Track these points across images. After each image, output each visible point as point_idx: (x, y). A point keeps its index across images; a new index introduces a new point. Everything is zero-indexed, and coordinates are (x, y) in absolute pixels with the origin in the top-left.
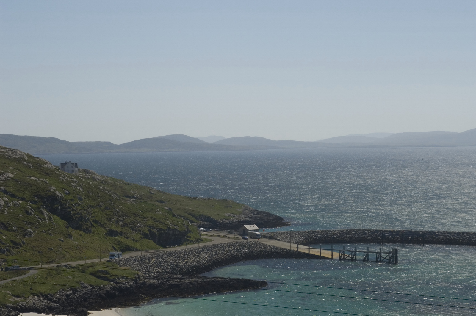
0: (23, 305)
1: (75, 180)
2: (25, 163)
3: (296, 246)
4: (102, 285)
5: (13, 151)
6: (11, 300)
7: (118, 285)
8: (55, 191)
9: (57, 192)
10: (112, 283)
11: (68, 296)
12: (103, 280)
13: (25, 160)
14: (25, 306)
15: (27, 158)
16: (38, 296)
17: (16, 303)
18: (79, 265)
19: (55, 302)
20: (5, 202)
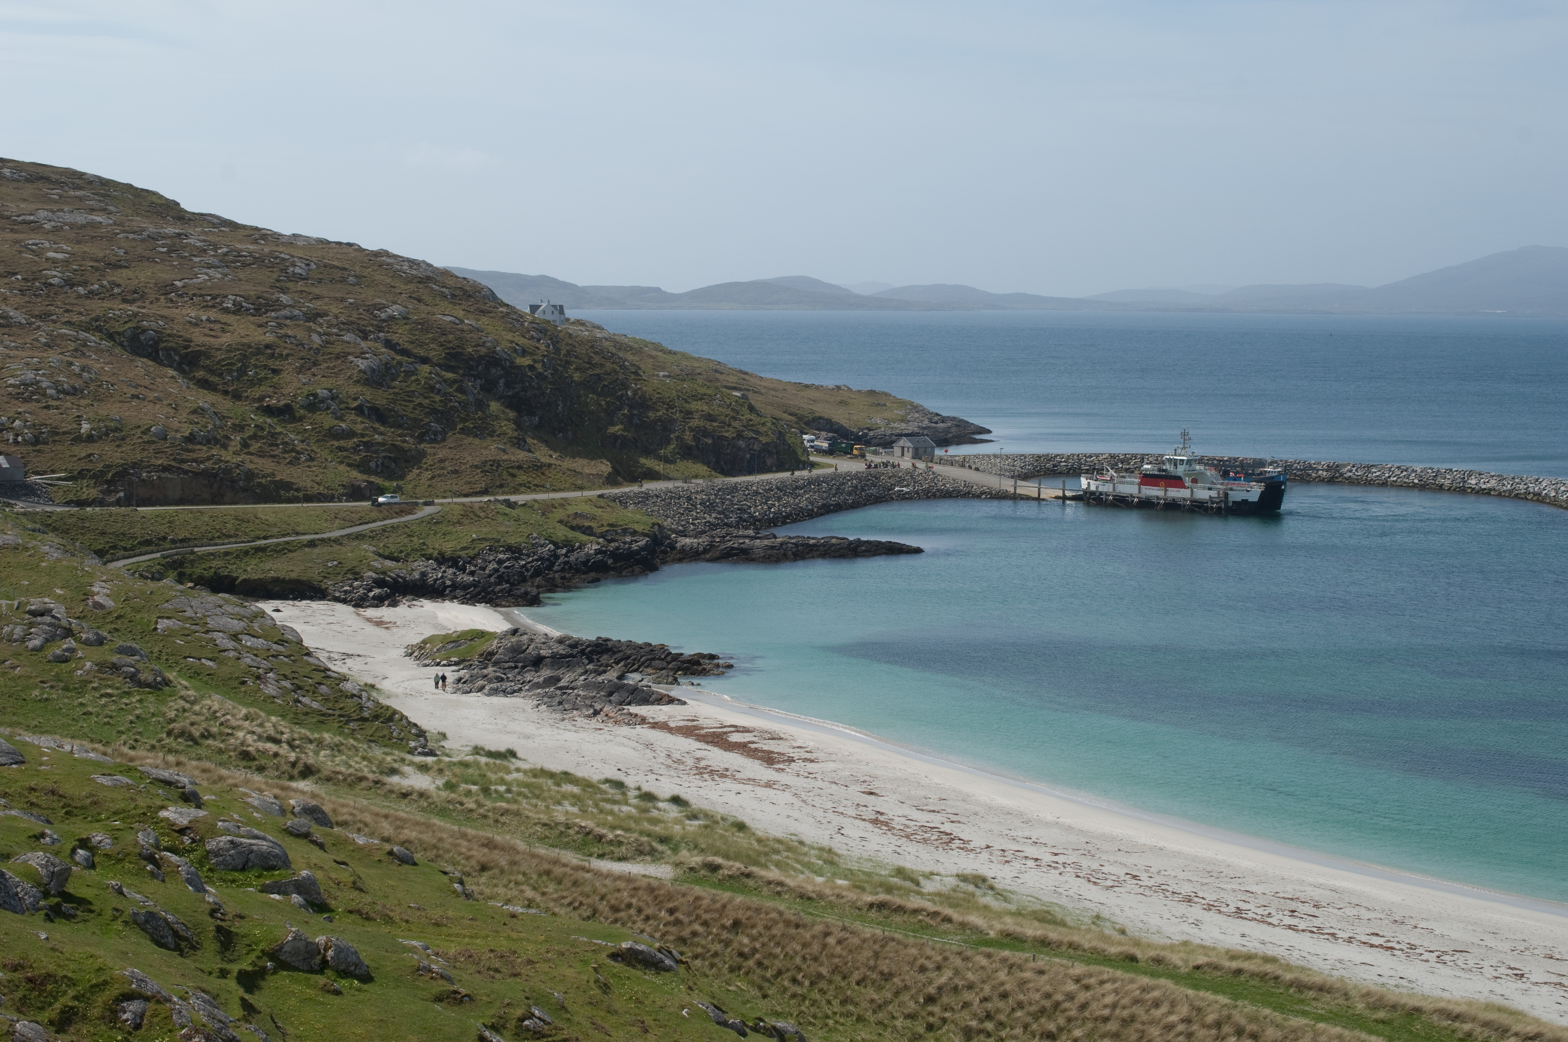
0: (398, 576)
2: (437, 287)
3: (1011, 482)
4: (577, 544)
5: (412, 263)
6: (375, 564)
7: (612, 544)
8: (494, 345)
9: (498, 349)
10: (601, 540)
12: (584, 533)
13: (437, 282)
14: (404, 578)
15: (439, 277)
16: (437, 560)
17: (384, 571)
18: (535, 501)
19: (471, 573)
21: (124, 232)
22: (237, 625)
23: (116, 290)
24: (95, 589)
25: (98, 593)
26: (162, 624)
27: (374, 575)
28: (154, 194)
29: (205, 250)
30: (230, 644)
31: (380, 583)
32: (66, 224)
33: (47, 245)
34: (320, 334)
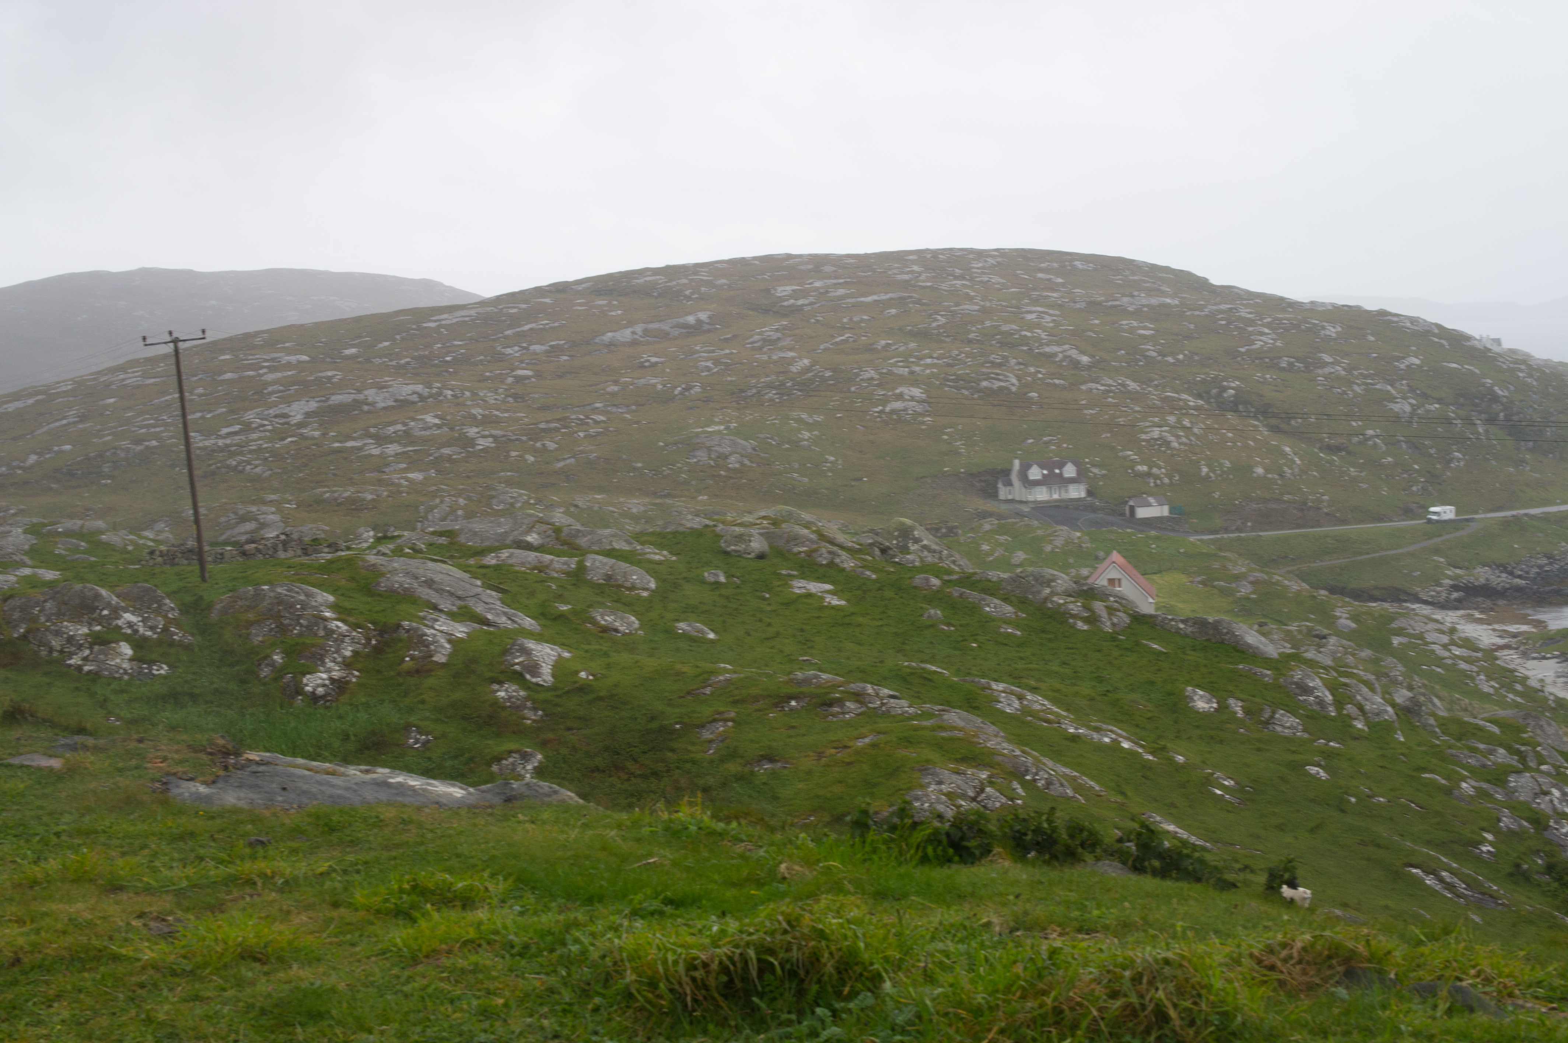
0: (1468, 582)
1: (1523, 367)
2: (1436, 340)
6: (1449, 572)
8: (1493, 385)
9: (1496, 388)
11: (1540, 567)
13: (1435, 335)
15: (1436, 331)
16: (1490, 566)
17: (1457, 577)
18: (1548, 513)
19: (1520, 577)
20: (1412, 405)
21: (1190, 310)
22: (1445, 639)
23: (1196, 358)
24: (1338, 614)
25: (1340, 617)
26: (1396, 641)
27: (1451, 583)
28: (1189, 274)
29: (1253, 321)
30: (1446, 654)
31: (1455, 588)
32: (1144, 306)
33: (1135, 324)
34: (1359, 385)
